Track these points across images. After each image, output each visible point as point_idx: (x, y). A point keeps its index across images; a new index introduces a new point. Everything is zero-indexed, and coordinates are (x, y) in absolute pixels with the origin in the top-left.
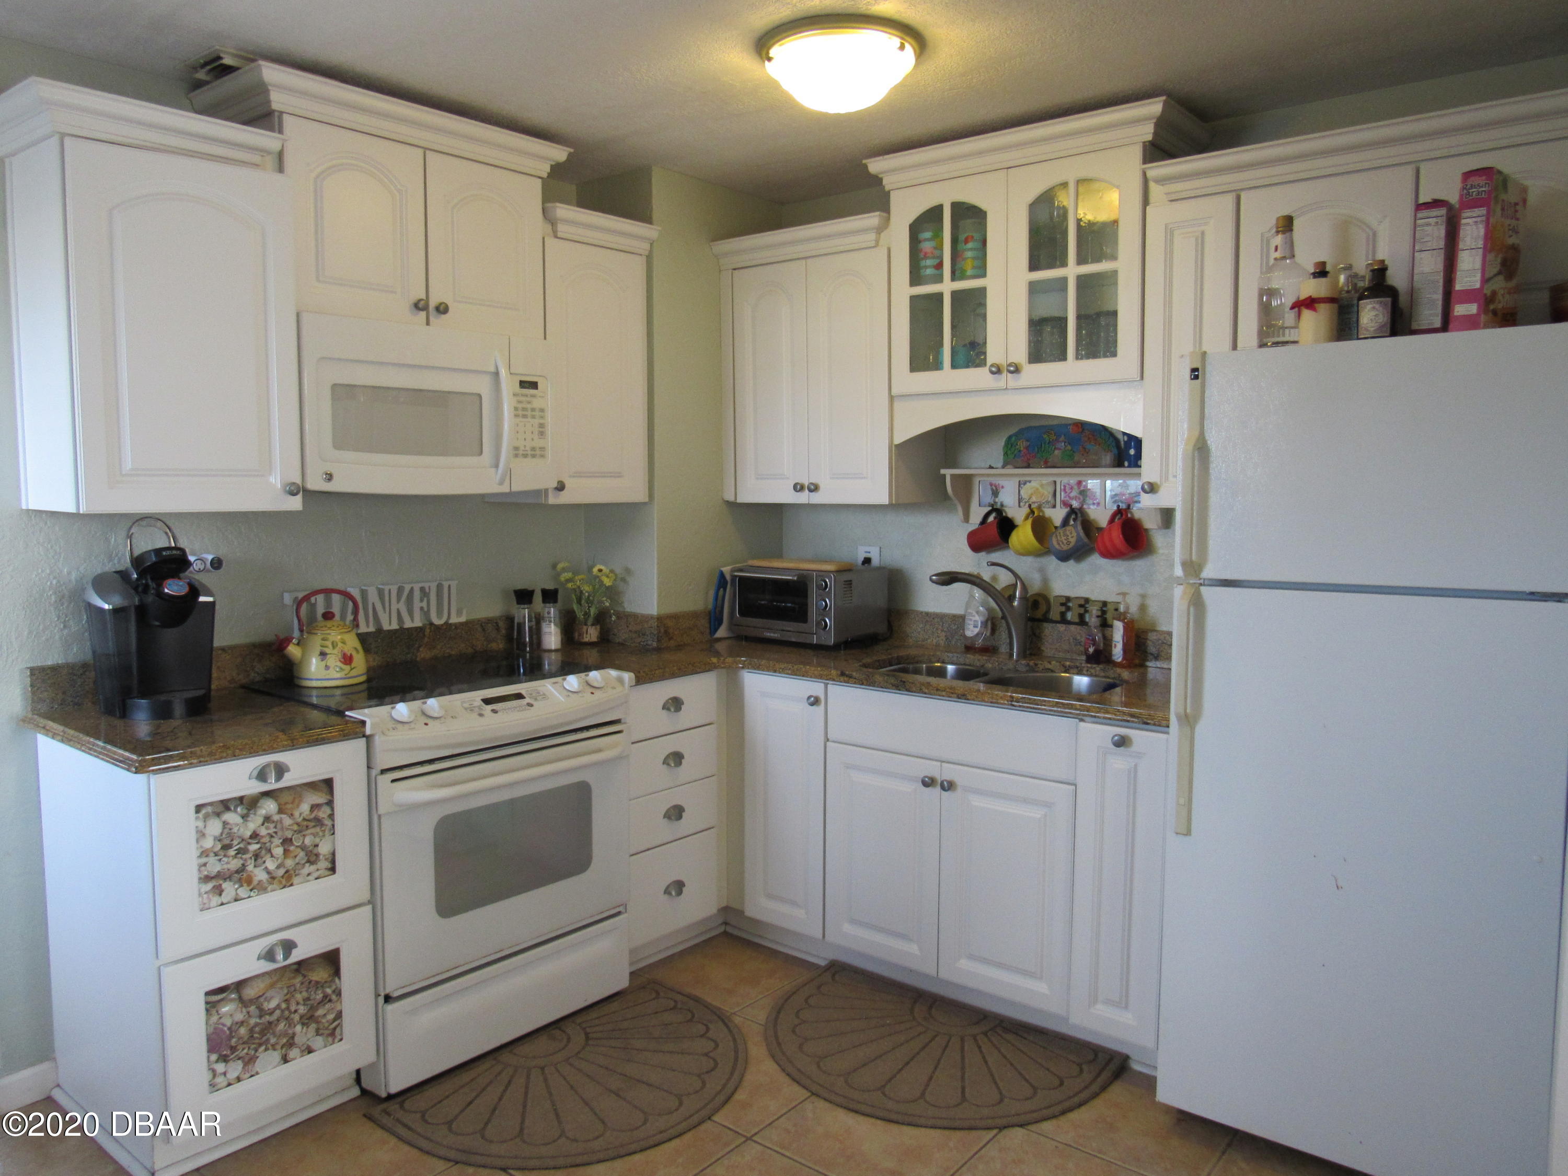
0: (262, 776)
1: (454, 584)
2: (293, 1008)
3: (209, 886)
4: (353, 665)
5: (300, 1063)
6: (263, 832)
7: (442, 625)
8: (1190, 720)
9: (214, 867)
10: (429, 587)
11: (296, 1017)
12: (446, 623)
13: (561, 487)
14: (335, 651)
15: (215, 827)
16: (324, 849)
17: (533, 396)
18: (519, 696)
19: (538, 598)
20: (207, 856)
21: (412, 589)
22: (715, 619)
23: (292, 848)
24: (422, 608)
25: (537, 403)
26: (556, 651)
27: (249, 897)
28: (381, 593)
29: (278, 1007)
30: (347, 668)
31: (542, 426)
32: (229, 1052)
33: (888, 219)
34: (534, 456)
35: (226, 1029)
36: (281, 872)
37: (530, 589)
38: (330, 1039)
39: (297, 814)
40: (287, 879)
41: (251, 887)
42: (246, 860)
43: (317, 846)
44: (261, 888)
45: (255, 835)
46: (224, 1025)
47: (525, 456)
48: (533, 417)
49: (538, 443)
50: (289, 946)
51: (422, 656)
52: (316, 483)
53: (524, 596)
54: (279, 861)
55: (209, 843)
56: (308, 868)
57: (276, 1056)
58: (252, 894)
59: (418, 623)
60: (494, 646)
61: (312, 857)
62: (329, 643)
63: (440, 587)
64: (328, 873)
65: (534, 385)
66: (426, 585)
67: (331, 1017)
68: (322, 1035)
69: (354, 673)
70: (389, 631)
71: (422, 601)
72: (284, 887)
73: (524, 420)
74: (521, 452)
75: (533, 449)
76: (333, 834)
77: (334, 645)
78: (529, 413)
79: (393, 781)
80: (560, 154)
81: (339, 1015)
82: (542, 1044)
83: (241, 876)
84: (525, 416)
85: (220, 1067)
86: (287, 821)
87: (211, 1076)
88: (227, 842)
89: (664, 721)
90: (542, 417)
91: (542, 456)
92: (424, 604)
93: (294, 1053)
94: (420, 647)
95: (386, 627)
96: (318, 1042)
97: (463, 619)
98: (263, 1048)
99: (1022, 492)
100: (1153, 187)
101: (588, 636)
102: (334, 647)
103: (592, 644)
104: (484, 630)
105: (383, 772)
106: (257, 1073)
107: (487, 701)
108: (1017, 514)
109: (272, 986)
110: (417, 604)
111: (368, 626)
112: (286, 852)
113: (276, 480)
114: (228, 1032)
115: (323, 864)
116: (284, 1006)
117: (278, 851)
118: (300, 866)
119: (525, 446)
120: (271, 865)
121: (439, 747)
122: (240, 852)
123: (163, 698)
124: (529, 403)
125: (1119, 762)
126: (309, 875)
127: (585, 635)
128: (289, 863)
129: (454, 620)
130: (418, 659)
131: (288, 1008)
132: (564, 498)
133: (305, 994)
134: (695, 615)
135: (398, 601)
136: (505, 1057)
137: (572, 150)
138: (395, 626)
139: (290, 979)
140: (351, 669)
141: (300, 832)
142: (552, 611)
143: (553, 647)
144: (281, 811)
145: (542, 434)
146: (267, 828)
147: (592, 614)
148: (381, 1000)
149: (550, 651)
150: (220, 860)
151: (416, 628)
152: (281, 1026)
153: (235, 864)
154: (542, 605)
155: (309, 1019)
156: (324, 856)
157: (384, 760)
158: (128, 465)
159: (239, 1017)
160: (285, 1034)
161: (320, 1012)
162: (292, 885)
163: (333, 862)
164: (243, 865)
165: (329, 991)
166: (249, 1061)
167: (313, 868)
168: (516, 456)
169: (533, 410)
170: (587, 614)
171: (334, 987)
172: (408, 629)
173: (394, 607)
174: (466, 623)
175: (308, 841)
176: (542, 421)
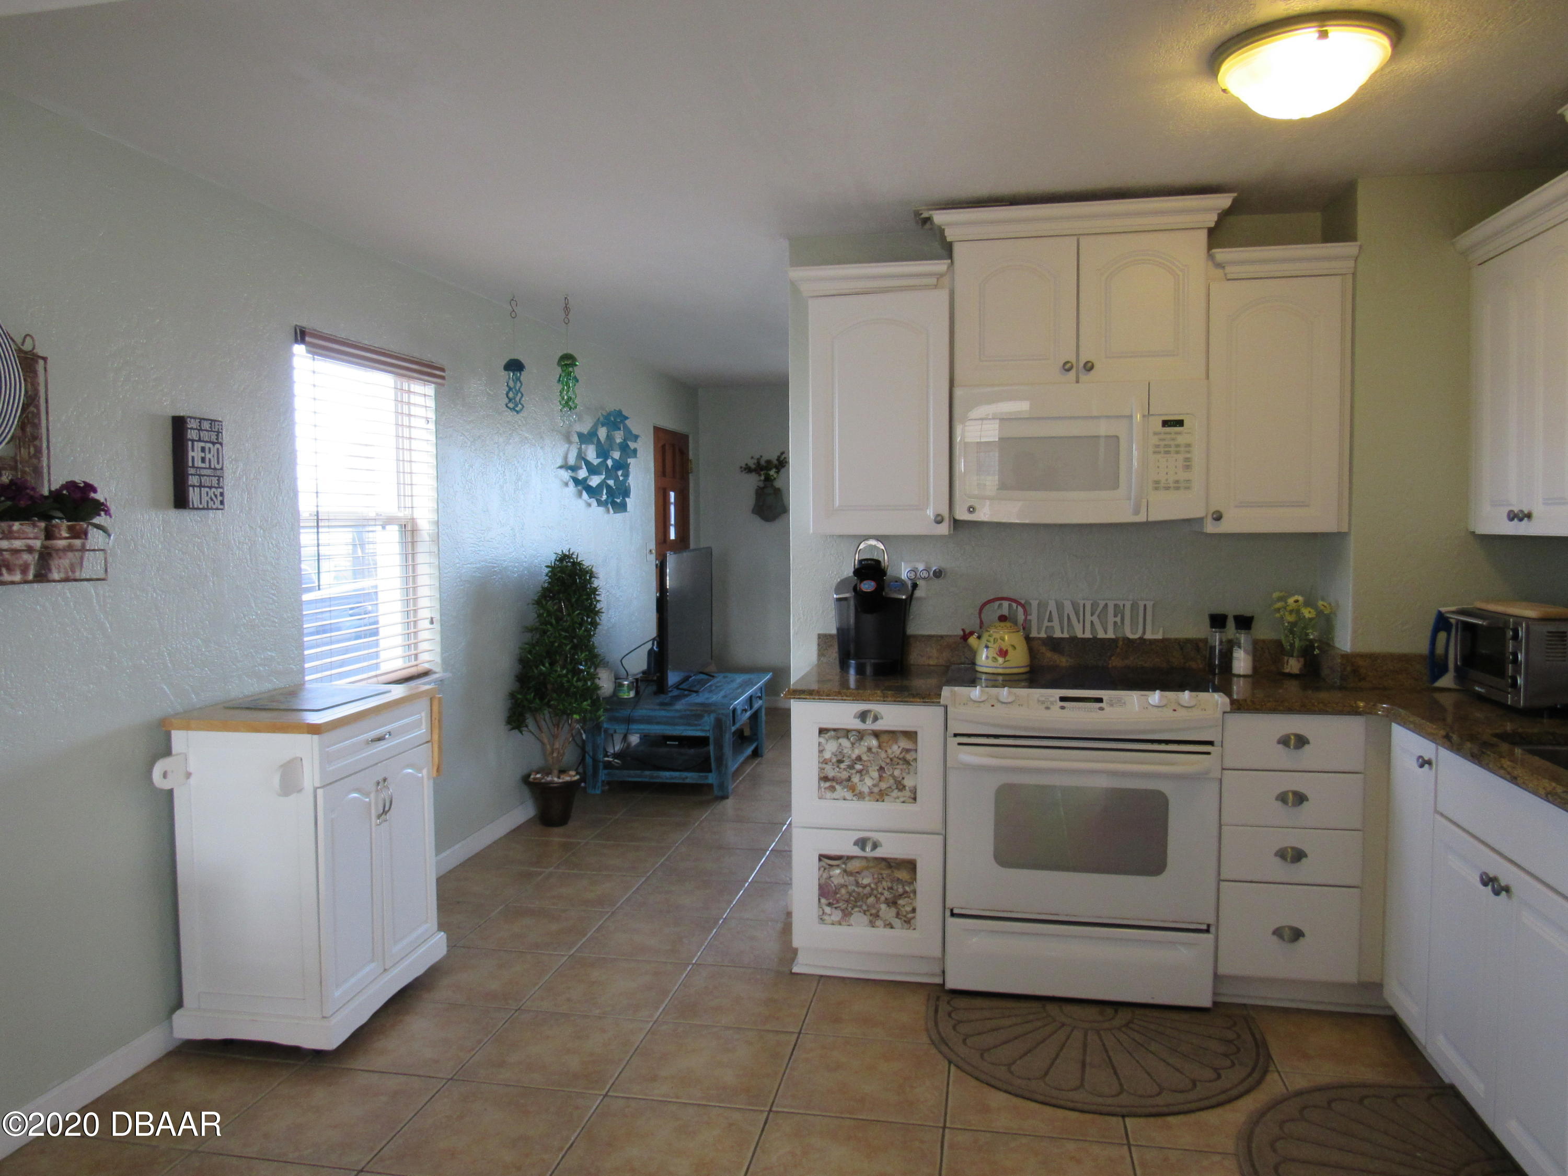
0: (863, 716)
1: (1150, 605)
2: (880, 890)
3: (828, 784)
4: (1007, 658)
5: (881, 931)
6: (864, 757)
7: (1136, 639)
9: (830, 772)
10: (1124, 605)
11: (883, 898)
12: (1141, 638)
13: (1218, 517)
14: (995, 646)
15: (831, 747)
16: (909, 782)
17: (1179, 433)
18: (1100, 700)
19: (1231, 624)
20: (826, 763)
21: (1106, 605)
23: (884, 775)
24: (1115, 623)
25: (1181, 440)
26: (1244, 676)
27: (852, 800)
28: (1075, 606)
29: (869, 885)
30: (1001, 660)
31: (1187, 460)
32: (835, 902)
34: (1177, 488)
35: (833, 885)
36: (876, 790)
38: (906, 925)
39: (890, 751)
40: (881, 796)
41: (855, 793)
42: (852, 774)
43: (903, 778)
44: (860, 796)
45: (859, 758)
46: (833, 883)
47: (1167, 488)
48: (1177, 452)
49: (1182, 475)
50: (875, 844)
51: (1114, 664)
52: (962, 514)
53: (1218, 621)
54: (875, 782)
55: (827, 755)
56: (895, 793)
57: (865, 919)
58: (854, 798)
59: (1111, 635)
60: (1193, 665)
61: (900, 786)
62: (992, 639)
63: (1134, 606)
64: (911, 800)
65: (1180, 423)
66: (1121, 603)
67: (909, 909)
68: (900, 919)
69: (1007, 664)
70: (1082, 639)
71: (1115, 616)
72: (877, 801)
73: (1166, 455)
74: (1162, 485)
75: (1177, 482)
76: (916, 773)
77: (995, 640)
78: (1173, 449)
79: (960, 744)
80: (1224, 201)
81: (914, 910)
83: (847, 783)
84: (1167, 452)
85: (828, 910)
86: (883, 755)
87: (821, 913)
88: (840, 758)
90: (1189, 452)
91: (1188, 488)
92: (1118, 619)
93: (879, 923)
94: (1110, 657)
95: (1080, 635)
96: (897, 922)
97: (1159, 636)
98: (857, 909)
101: (1289, 666)
102: (994, 643)
103: (1291, 676)
104: (1182, 649)
105: (956, 735)
106: (852, 925)
107: (1063, 699)
109: (867, 868)
110: (1111, 619)
111: (1062, 633)
112: (881, 777)
113: (930, 513)
114: (834, 888)
115: (907, 793)
116: (873, 886)
117: (875, 775)
118: (890, 790)
119: (1167, 480)
120: (869, 782)
121: (1007, 727)
122: (851, 767)
123: (863, 661)
124: (1173, 440)
126: (898, 798)
127: (1285, 665)
128: (883, 785)
129: (1149, 636)
130: (1110, 666)
131: (877, 889)
132: (1225, 527)
133: (890, 885)
135: (1092, 615)
136: (1052, 1009)
137: (1235, 195)
138: (1088, 635)
139: (881, 869)
140: (1005, 662)
141: (892, 764)
142: (1243, 638)
143: (1242, 672)
144: (880, 747)
145: (1188, 467)
146: (868, 756)
147: (1296, 647)
148: (948, 913)
149: (1239, 676)
150: (834, 769)
151: (1109, 639)
152: (871, 900)
153: (845, 775)
154: (1235, 631)
155: (892, 903)
156: (909, 788)
157: (955, 727)
158: (837, 503)
159: (842, 881)
160: (873, 906)
161: (901, 902)
162: (883, 801)
163: (915, 793)
164: (849, 777)
165: (907, 888)
166: (846, 914)
167: (900, 794)
168: (1156, 489)
169: (1178, 446)
170: (1292, 645)
171: (912, 888)
172: (1101, 639)
173: (1088, 618)
174: (1163, 641)
175: (897, 773)
176: (1188, 456)
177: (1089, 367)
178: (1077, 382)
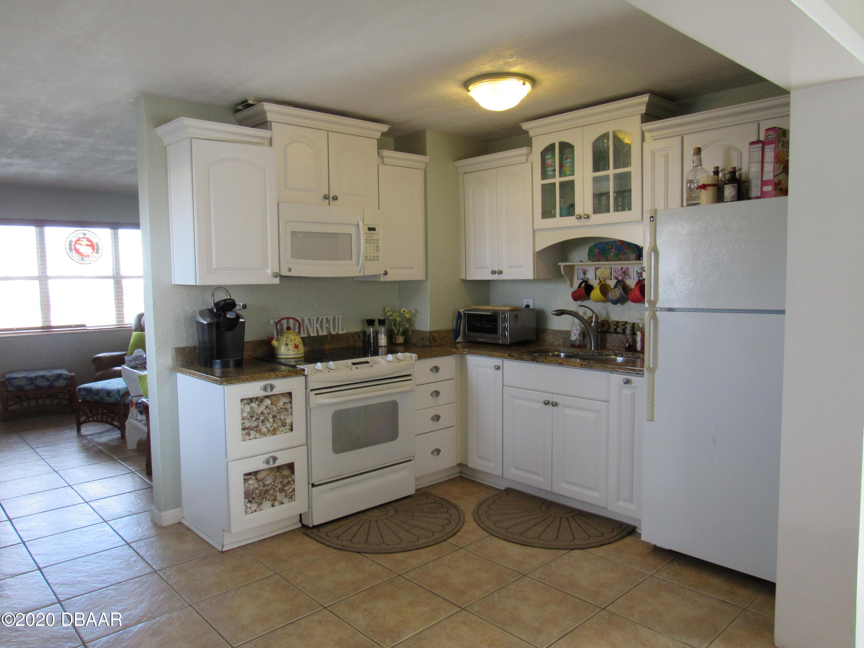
0: (265, 389)
1: (340, 317)
2: (276, 485)
3: (245, 432)
4: (299, 349)
5: (278, 508)
6: (265, 412)
7: (335, 335)
8: (652, 371)
9: (248, 424)
10: (330, 318)
11: (277, 489)
12: (337, 334)
13: (386, 273)
14: (292, 343)
15: (247, 408)
16: (288, 421)
17: (374, 234)
18: (367, 362)
19: (377, 323)
20: (245, 420)
21: (322, 318)
22: (456, 333)
23: (276, 419)
24: (326, 327)
25: (375, 237)
26: (384, 347)
27: (260, 437)
28: (309, 320)
29: (270, 484)
30: (296, 350)
31: (377, 247)
32: (252, 499)
33: (532, 150)
34: (374, 260)
35: (251, 490)
36: (272, 429)
37: (373, 319)
38: (290, 500)
39: (278, 406)
40: (274, 432)
41: (261, 434)
42: (259, 423)
43: (285, 419)
44: (264, 435)
45: (262, 413)
46: (250, 488)
47: (370, 260)
48: (374, 243)
49: (376, 254)
50: (275, 459)
51: (327, 348)
52: (285, 273)
53: (370, 322)
54: (271, 424)
55: (245, 415)
56: (282, 428)
57: (269, 503)
58: (261, 436)
59: (325, 333)
60: (357, 344)
61: (284, 424)
62: (289, 340)
63: (334, 318)
64: (290, 431)
65: (374, 229)
66: (328, 317)
67: (291, 490)
68: (287, 497)
69: (299, 352)
70: (313, 336)
71: (326, 323)
72: (273, 435)
73: (369, 244)
74: (368, 258)
75: (374, 257)
76: (292, 415)
77: (291, 341)
78: (372, 241)
79: (316, 394)
80: (385, 128)
81: (294, 490)
82: (376, 513)
83: (257, 429)
84: (370, 243)
85: (249, 505)
86: (275, 408)
87: (246, 508)
88: (252, 415)
89: (431, 377)
90: (378, 243)
91: (378, 260)
92: (328, 325)
93: (276, 503)
94: (325, 344)
95: (312, 335)
96: (286, 500)
97: (344, 332)
98: (264, 500)
99: (597, 273)
100: (647, 134)
101: (399, 340)
102: (291, 342)
103: (400, 344)
104: (353, 337)
105: (312, 390)
106: (262, 510)
107: (354, 364)
108: (594, 283)
109: (268, 475)
110: (325, 325)
111: (304, 334)
112: (274, 420)
113: (269, 271)
114: (252, 491)
115: (288, 427)
116: (273, 483)
117: (271, 420)
118: (279, 427)
119: (370, 256)
120: (268, 425)
121: (334, 382)
122: (257, 419)
123: (226, 360)
124: (372, 237)
125: (627, 391)
126: (282, 431)
127: (397, 340)
128: (275, 425)
129: (340, 332)
130: (325, 349)
131: (274, 485)
132: (387, 278)
133: (281, 480)
134: (447, 331)
135: (317, 324)
136: (361, 516)
137: (390, 126)
138: (315, 334)
139: (275, 473)
141: (279, 413)
142: (383, 329)
143: (383, 345)
144: (272, 404)
145: (378, 250)
146: (267, 410)
147: (401, 330)
148: (310, 486)
149: (382, 347)
150: (249, 422)
151: (324, 336)
152: (271, 492)
153: (255, 424)
154: (379, 326)
155: (282, 490)
156: (288, 424)
157: (312, 386)
158: (214, 266)
159: (256, 486)
160: (272, 495)
161: (286, 488)
162: (276, 434)
163: (292, 427)
164: (258, 424)
165: (290, 479)
166: (260, 504)
167: (284, 428)
168: (366, 260)
169: (374, 240)
170: (398, 331)
171: (292, 478)
172: (321, 336)
173: (315, 326)
174: (346, 334)
175: (282, 417)
176: (377, 245)
177: (335, 198)
178: (329, 205)
